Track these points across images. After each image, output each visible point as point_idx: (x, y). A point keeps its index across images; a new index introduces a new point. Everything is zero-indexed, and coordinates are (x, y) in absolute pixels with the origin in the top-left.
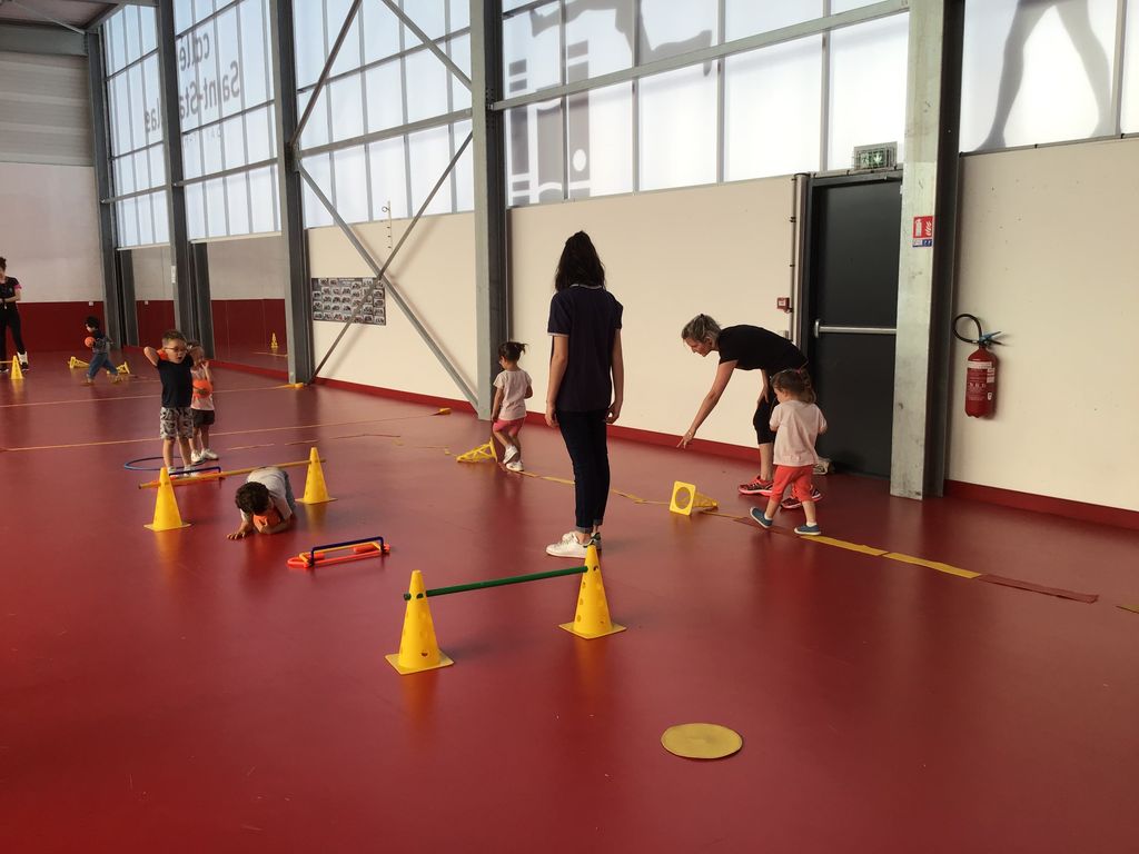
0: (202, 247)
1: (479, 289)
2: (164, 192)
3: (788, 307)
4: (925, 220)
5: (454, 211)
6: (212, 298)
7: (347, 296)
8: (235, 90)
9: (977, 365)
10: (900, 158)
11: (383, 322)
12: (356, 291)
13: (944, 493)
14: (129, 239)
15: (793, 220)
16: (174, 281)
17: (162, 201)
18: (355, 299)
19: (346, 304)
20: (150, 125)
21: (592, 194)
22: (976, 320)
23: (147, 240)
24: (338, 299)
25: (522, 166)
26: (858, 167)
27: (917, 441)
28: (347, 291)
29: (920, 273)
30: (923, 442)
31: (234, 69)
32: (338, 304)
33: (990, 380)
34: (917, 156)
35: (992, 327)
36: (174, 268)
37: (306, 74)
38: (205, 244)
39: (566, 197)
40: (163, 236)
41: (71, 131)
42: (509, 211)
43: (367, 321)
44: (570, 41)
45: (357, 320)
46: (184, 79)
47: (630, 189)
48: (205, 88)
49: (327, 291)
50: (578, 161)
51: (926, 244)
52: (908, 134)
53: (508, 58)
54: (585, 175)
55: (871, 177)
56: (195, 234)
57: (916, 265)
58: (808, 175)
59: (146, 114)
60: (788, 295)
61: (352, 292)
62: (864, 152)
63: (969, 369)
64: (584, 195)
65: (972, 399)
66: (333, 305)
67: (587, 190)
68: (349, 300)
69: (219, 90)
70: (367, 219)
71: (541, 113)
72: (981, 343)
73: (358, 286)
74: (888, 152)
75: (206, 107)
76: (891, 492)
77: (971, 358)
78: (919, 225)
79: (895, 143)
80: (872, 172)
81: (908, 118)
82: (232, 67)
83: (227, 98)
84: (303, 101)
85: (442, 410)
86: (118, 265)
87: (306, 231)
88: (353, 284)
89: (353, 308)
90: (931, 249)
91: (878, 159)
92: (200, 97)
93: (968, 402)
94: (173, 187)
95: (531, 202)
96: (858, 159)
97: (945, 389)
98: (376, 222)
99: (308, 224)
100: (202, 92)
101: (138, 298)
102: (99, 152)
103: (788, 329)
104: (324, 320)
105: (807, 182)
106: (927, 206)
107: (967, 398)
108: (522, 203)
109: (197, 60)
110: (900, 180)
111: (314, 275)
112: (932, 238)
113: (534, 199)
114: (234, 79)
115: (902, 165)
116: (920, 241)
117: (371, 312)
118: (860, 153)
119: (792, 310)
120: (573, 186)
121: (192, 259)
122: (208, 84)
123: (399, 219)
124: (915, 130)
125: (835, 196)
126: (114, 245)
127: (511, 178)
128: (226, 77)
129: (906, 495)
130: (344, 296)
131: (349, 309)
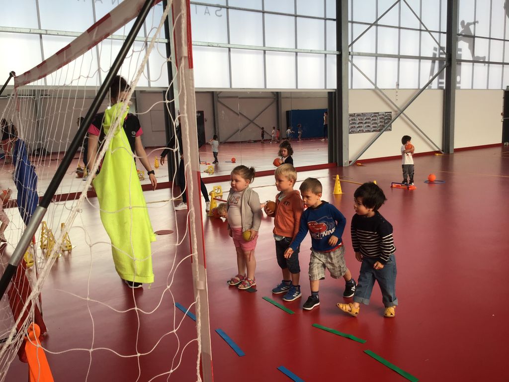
7: (367, 121)
11: (390, 130)
12: (374, 118)
18: (374, 122)
19: (367, 125)
24: (361, 123)
28: (369, 119)
32: (361, 125)
43: (381, 131)
45: (374, 131)
49: (352, 120)
61: (372, 119)
66: (358, 126)
68: (369, 122)
73: (375, 116)
88: (372, 115)
89: (371, 126)
117: (383, 126)
130: (366, 121)
131: (369, 126)
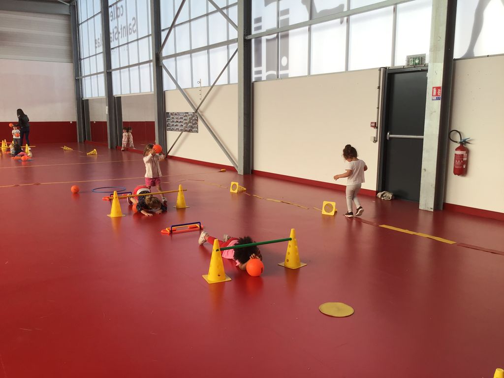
0: (119, 98)
1: (239, 118)
2: (103, 75)
3: (375, 126)
4: (437, 88)
5: (229, 83)
6: (123, 121)
7: (182, 120)
8: (134, 30)
9: (459, 152)
10: (427, 61)
11: (197, 132)
12: (186, 118)
13: (443, 209)
14: (87, 95)
15: (379, 88)
16: (107, 113)
17: (102, 78)
18: (185, 121)
19: (181, 124)
20: (97, 45)
21: (289, 77)
22: (459, 133)
23: (95, 95)
24: (177, 122)
25: (259, 64)
26: (408, 65)
27: (432, 185)
28: (182, 118)
29: (435, 112)
30: (434, 186)
31: (134, 21)
32: (177, 124)
33: (465, 159)
34: (435, 60)
35: (466, 136)
36: (107, 107)
37: (165, 23)
38: (120, 97)
39: (278, 77)
40: (103, 93)
41: (64, 48)
42: (253, 83)
43: (190, 131)
44: (281, 9)
45: (186, 131)
46: (112, 25)
47: (306, 74)
48: (121, 29)
49: (173, 118)
50: (284, 61)
51: (438, 99)
52: (431, 50)
53: (254, 16)
54: (286, 67)
55: (414, 69)
56: (116, 92)
57: (433, 108)
58: (386, 68)
59: (96, 40)
60: (376, 121)
61: (184, 119)
62: (411, 58)
63: (456, 154)
64: (286, 77)
65: (456, 167)
66: (175, 124)
67: (287, 74)
68: (182, 122)
69: (127, 30)
70: (191, 87)
71: (268, 40)
72: (461, 143)
73: (186, 116)
74: (422, 58)
75: (121, 37)
76: (420, 208)
77: (457, 149)
78: (435, 90)
79: (425, 54)
80: (414, 67)
81: (431, 43)
83: (131, 33)
84: (164, 35)
85: (222, 170)
86: (83, 106)
87: (164, 92)
88: (184, 115)
89: (184, 126)
90: (440, 101)
91: (417, 61)
92: (119, 33)
93: (455, 168)
94: (107, 72)
95: (263, 79)
96: (408, 61)
97: (445, 163)
98: (195, 88)
99: (165, 88)
100: (120, 30)
101: (91, 120)
102: (75, 57)
103: (375, 136)
104: (171, 130)
105: (385, 71)
106: (439, 82)
107: (454, 167)
108: (259, 80)
109: (118, 17)
110: (426, 71)
111: (167, 111)
112: (441, 96)
113: (264, 78)
114: (134, 25)
115: (428, 64)
116: (435, 98)
117: (192, 127)
118: (409, 59)
119: (377, 128)
120: (281, 72)
121: (115, 103)
122: (122, 27)
123: (204, 87)
124: (434, 49)
125: (398, 77)
126: (81, 97)
127: (254, 69)
128: (130, 24)
129: (426, 209)
130: (180, 120)
131: (182, 126)
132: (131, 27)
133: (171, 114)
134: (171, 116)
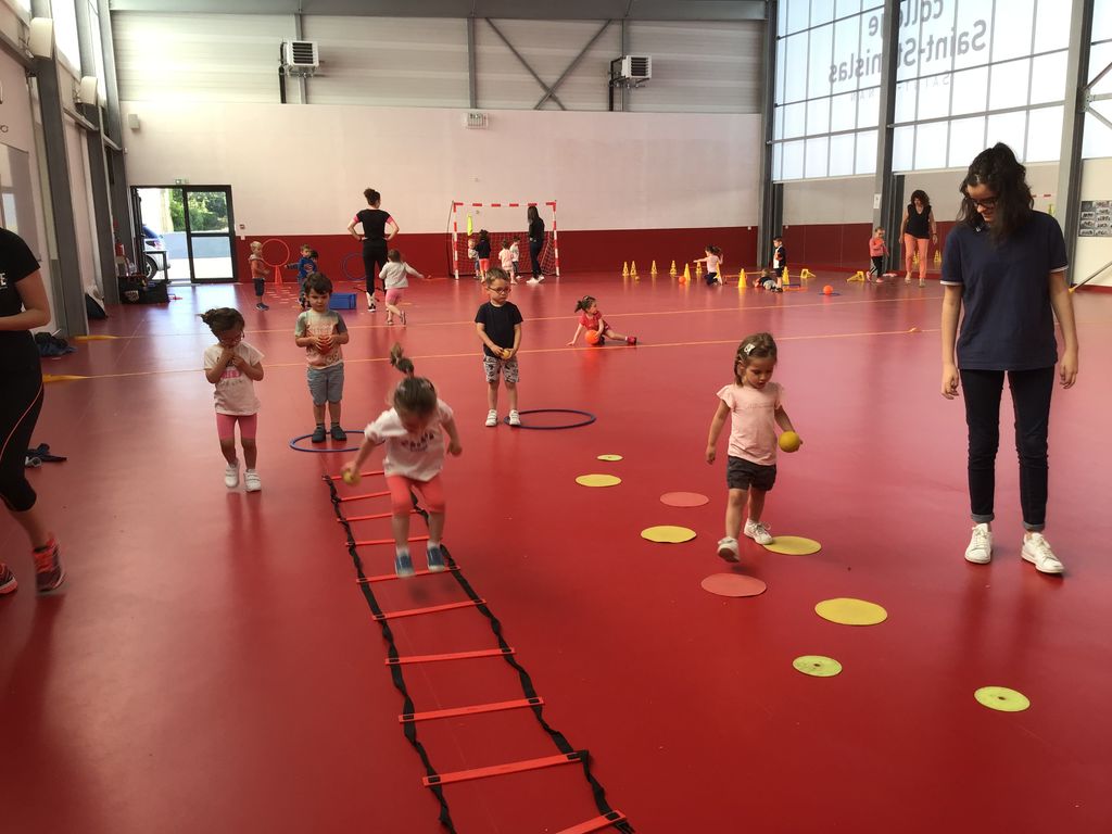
0: (901, 178)
16: (876, 207)
20: (836, 76)
23: (815, 173)
31: (981, 26)
36: (879, 196)
41: (746, 84)
46: (905, 33)
48: (930, 43)
49: (1104, 212)
56: (900, 165)
59: (833, 67)
69: (957, 44)
75: (929, 59)
82: (976, 25)
83: (965, 52)
86: (773, 195)
92: (921, 52)
94: (887, 129)
100: (925, 46)
102: (765, 99)
104: (1095, 235)
109: (922, 20)
111: (1086, 198)
114: (979, 35)
121: (891, 183)
122: (935, 40)
126: (772, 178)
128: (966, 34)
132: (969, 39)
133: (1100, 204)
134: (1098, 210)
